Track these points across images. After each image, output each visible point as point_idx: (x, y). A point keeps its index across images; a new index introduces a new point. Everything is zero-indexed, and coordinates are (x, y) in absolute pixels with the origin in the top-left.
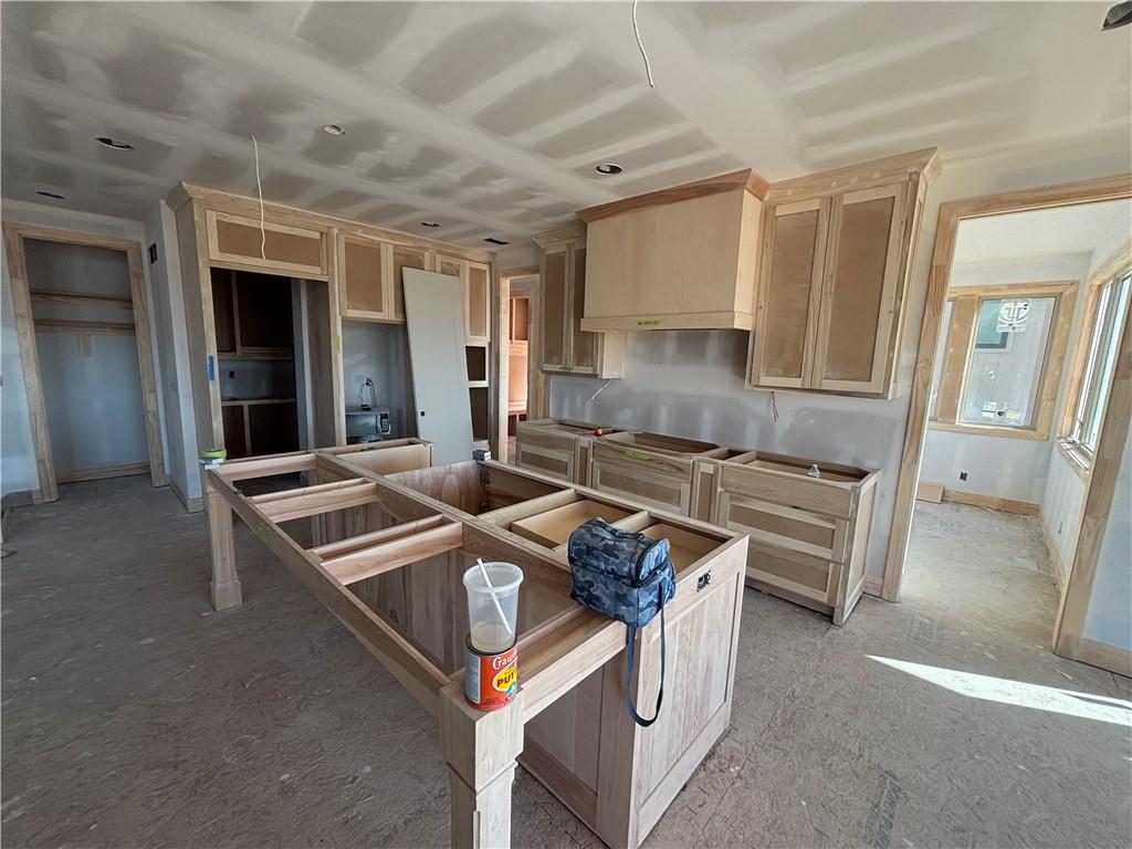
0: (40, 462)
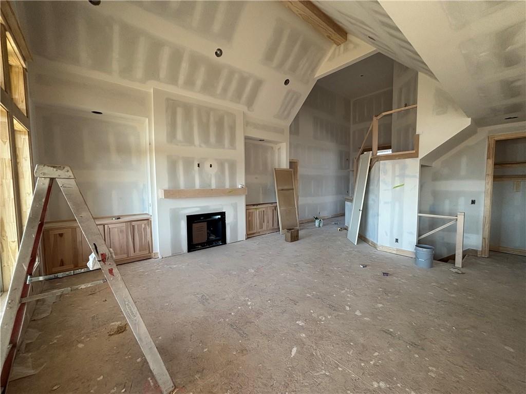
0: (484, 238)
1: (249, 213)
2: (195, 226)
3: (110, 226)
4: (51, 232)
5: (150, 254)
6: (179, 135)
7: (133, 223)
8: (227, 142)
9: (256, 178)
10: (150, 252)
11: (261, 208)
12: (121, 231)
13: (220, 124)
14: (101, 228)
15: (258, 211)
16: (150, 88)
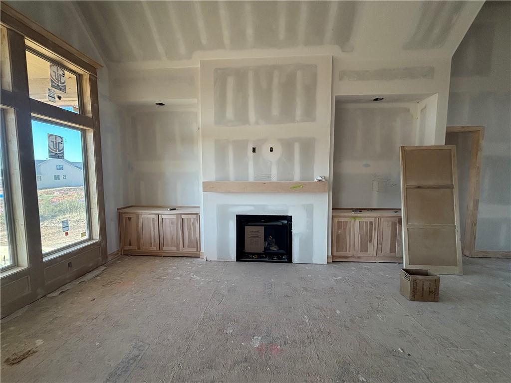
1: (339, 223)
2: (249, 230)
3: (164, 217)
4: (123, 215)
5: (198, 253)
6: (230, 113)
7: (183, 217)
8: (299, 112)
9: (367, 166)
10: (197, 251)
11: (364, 217)
12: (172, 223)
13: (288, 86)
14: (155, 217)
15: (357, 221)
16: (195, 63)
